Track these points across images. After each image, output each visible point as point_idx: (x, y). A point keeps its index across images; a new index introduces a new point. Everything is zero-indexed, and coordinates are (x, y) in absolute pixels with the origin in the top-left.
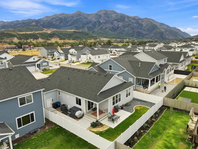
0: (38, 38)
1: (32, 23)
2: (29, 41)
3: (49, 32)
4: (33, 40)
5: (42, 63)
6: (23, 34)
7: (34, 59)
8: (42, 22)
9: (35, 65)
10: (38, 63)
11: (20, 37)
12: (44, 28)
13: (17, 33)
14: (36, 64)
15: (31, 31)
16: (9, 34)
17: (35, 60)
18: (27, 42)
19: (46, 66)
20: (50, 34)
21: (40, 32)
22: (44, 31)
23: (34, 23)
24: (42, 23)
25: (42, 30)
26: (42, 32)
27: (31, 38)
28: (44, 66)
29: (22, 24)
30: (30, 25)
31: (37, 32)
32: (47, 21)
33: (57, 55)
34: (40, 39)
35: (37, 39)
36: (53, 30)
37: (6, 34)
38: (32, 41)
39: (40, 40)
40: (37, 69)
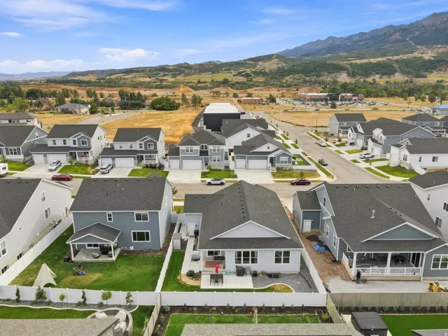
0: (394, 73)
1: (392, 35)
2: (370, 80)
3: (429, 55)
4: (381, 78)
5: (279, 156)
6: (361, 65)
7: (268, 148)
8: (418, 30)
9: (267, 158)
10: (272, 155)
11: (354, 72)
12: (418, 47)
13: (350, 62)
14: (269, 156)
15: (382, 56)
16: (334, 64)
17: (270, 150)
18: (365, 81)
19: (286, 162)
20: (430, 61)
21: (405, 57)
22: (416, 54)
23: (397, 36)
24: (417, 33)
25: (412, 52)
26: (410, 55)
27: (377, 74)
28: (282, 162)
29: (369, 39)
30: (387, 41)
31: (396, 58)
32: (432, 26)
33: (351, 137)
34: (397, 74)
35: (392, 74)
36: (440, 51)
37: (329, 65)
38: (377, 80)
39: (398, 77)
40: (270, 165)
